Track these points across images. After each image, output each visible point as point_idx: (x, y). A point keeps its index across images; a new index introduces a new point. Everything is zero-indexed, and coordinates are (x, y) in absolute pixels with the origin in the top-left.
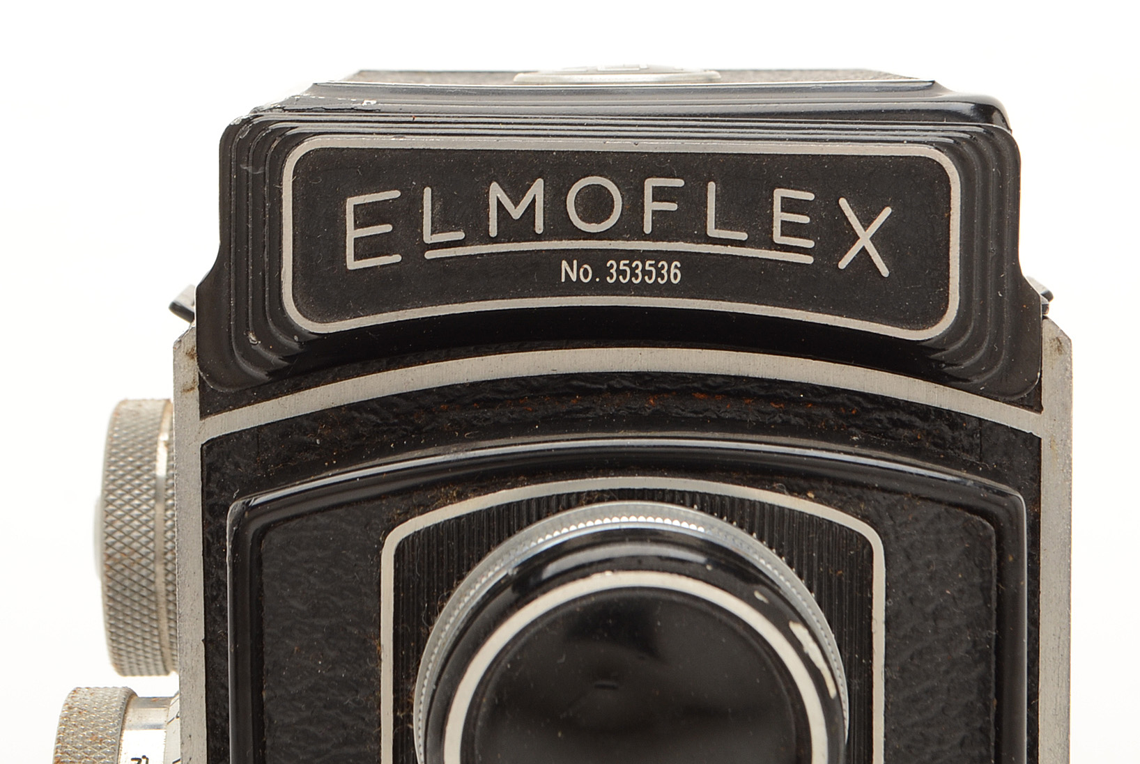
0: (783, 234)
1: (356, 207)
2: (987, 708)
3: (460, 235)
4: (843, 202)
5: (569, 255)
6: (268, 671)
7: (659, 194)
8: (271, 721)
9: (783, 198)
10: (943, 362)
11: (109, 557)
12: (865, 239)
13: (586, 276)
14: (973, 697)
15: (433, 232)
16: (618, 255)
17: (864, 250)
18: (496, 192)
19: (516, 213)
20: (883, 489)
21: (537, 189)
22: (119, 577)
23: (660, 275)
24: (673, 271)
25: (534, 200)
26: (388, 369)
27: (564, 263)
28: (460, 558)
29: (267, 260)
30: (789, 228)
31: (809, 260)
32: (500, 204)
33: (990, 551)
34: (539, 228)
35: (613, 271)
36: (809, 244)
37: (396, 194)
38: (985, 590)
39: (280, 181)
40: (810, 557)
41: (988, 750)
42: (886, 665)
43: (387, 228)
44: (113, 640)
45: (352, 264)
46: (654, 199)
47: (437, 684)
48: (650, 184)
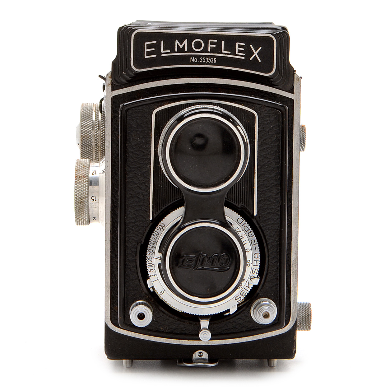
0: (238, 52)
1: (147, 44)
2: (279, 151)
3: (169, 51)
4: (251, 46)
5: (192, 56)
6: (128, 140)
7: (212, 43)
8: (128, 151)
9: (238, 45)
10: (272, 81)
11: (82, 136)
12: (256, 54)
13: (196, 61)
14: (276, 149)
15: (163, 50)
16: (203, 56)
17: (255, 56)
18: (177, 42)
19: (181, 47)
20: (258, 104)
21: (186, 41)
22: (84, 141)
23: (212, 61)
24: (214, 60)
25: (185, 44)
26: (152, 81)
27: (191, 58)
28: (169, 117)
29: (127, 56)
30: (239, 51)
31: (244, 58)
32: (178, 45)
33: (280, 117)
34: (186, 50)
35: (202, 60)
36: (244, 55)
37: (156, 42)
38: (279, 126)
39: (131, 39)
40: (242, 118)
41: (279, 160)
42: (258, 142)
43: (154, 49)
44: (82, 157)
45: (146, 57)
46: (211, 44)
47: (165, 137)
48: (210, 41)
